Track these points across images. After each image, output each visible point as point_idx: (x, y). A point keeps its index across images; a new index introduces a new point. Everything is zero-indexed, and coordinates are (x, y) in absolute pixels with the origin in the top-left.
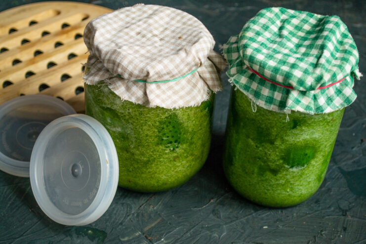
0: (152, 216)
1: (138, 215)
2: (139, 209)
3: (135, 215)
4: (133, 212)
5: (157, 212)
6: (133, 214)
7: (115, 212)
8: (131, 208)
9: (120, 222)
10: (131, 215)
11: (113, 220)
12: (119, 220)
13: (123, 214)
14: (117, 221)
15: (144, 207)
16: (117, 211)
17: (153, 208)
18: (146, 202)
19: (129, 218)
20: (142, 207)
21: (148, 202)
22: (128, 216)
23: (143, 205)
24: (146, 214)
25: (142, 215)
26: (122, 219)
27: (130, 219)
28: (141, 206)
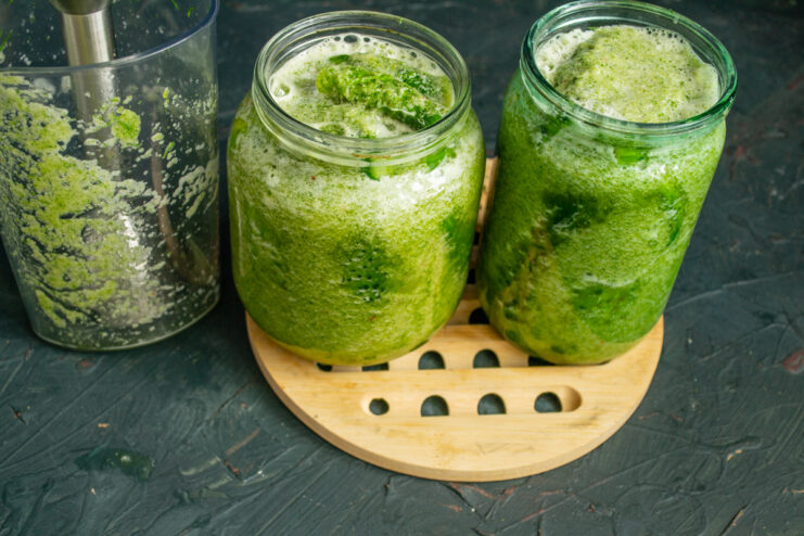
0: (244, 423)
1: (216, 424)
2: (219, 411)
3: (212, 423)
4: (207, 418)
5: (252, 417)
6: (208, 422)
7: (174, 418)
8: (204, 410)
9: (182, 437)
10: (204, 424)
11: (169, 433)
12: (181, 433)
13: (188, 422)
14: (177, 436)
15: (229, 407)
16: (178, 416)
17: (246, 408)
18: (234, 396)
19: (199, 429)
20: (226, 406)
21: (237, 397)
22: (199, 425)
23: (227, 402)
24: (231, 422)
25: (225, 422)
26: (186, 432)
27: (202, 431)
28: (223, 406)
